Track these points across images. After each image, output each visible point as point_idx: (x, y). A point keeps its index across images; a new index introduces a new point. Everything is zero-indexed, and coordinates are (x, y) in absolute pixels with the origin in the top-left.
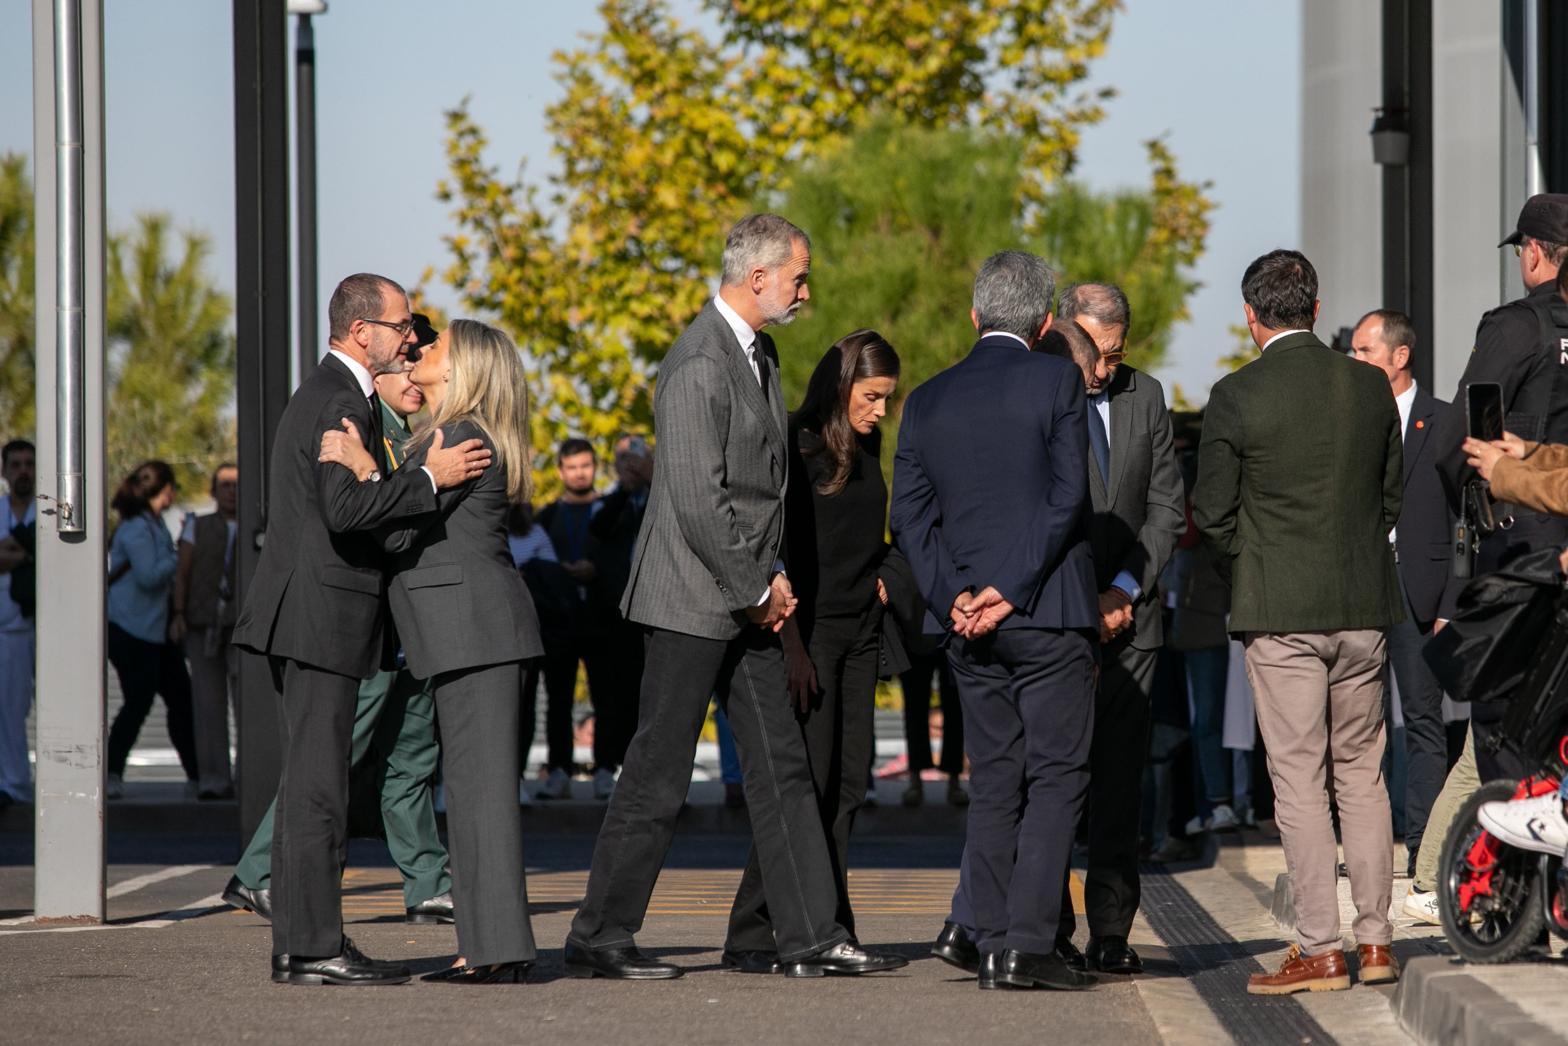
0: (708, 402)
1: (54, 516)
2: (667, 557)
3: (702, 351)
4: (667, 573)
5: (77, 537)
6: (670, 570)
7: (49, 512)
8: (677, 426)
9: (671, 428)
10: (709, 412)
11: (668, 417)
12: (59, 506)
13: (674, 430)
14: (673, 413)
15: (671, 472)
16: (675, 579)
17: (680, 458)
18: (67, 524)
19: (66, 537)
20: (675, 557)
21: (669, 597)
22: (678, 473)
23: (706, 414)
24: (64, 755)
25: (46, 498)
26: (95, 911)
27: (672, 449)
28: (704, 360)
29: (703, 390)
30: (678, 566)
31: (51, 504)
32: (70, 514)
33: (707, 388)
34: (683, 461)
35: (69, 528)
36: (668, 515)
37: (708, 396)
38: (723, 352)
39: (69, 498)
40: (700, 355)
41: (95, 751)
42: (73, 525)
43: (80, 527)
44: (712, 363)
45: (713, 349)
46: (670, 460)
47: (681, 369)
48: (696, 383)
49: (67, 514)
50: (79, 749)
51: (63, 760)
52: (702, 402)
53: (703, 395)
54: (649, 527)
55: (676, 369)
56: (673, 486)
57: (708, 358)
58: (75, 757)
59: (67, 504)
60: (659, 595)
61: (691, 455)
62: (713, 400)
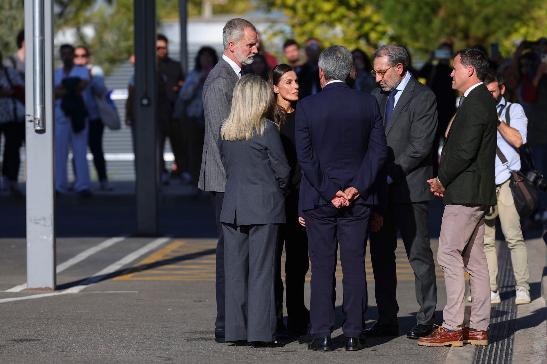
0: (225, 95)
1: (32, 123)
2: (215, 162)
3: (220, 75)
4: (216, 169)
5: (42, 131)
6: (217, 167)
7: (31, 121)
8: (213, 107)
9: (211, 108)
10: (226, 99)
11: (209, 104)
12: (35, 119)
13: (212, 108)
14: (211, 102)
15: (213, 126)
16: (219, 171)
17: (216, 120)
18: (38, 126)
19: (37, 131)
20: (218, 162)
21: (218, 179)
22: (216, 126)
23: (224, 100)
24: (38, 221)
25: (29, 116)
26: (51, 285)
27: (212, 116)
28: (221, 78)
29: (222, 91)
30: (219, 166)
31: (31, 118)
32: (39, 123)
33: (223, 89)
34: (217, 121)
35: (39, 128)
36: (212, 145)
37: (224, 93)
38: (228, 75)
39: (38, 116)
40: (219, 77)
41: (50, 219)
42: (40, 127)
43: (43, 127)
44: (224, 79)
45: (224, 74)
46: (212, 121)
47: (212, 84)
48: (219, 88)
49: (37, 122)
50: (44, 219)
51: (38, 223)
52: (222, 96)
53: (223, 93)
54: (206, 151)
55: (210, 84)
56: (214, 132)
57: (223, 77)
58: (42, 222)
59: (37, 118)
60: (214, 179)
61: (220, 118)
62: (226, 94)
